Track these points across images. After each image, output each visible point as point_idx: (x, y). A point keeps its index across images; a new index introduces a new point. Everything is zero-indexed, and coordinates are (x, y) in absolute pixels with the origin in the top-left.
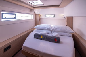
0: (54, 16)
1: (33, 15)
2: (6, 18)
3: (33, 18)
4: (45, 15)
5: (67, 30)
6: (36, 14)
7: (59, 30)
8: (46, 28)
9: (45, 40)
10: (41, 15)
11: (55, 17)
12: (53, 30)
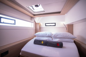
0: (54, 24)
1: (33, 24)
2: (4, 23)
3: (33, 27)
4: (46, 24)
5: (69, 36)
6: (36, 22)
7: (61, 36)
8: (47, 35)
9: (46, 45)
10: (41, 24)
11: (55, 26)
12: (54, 36)
